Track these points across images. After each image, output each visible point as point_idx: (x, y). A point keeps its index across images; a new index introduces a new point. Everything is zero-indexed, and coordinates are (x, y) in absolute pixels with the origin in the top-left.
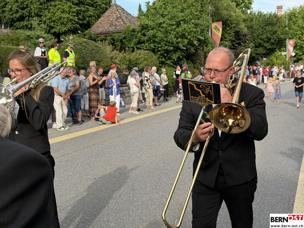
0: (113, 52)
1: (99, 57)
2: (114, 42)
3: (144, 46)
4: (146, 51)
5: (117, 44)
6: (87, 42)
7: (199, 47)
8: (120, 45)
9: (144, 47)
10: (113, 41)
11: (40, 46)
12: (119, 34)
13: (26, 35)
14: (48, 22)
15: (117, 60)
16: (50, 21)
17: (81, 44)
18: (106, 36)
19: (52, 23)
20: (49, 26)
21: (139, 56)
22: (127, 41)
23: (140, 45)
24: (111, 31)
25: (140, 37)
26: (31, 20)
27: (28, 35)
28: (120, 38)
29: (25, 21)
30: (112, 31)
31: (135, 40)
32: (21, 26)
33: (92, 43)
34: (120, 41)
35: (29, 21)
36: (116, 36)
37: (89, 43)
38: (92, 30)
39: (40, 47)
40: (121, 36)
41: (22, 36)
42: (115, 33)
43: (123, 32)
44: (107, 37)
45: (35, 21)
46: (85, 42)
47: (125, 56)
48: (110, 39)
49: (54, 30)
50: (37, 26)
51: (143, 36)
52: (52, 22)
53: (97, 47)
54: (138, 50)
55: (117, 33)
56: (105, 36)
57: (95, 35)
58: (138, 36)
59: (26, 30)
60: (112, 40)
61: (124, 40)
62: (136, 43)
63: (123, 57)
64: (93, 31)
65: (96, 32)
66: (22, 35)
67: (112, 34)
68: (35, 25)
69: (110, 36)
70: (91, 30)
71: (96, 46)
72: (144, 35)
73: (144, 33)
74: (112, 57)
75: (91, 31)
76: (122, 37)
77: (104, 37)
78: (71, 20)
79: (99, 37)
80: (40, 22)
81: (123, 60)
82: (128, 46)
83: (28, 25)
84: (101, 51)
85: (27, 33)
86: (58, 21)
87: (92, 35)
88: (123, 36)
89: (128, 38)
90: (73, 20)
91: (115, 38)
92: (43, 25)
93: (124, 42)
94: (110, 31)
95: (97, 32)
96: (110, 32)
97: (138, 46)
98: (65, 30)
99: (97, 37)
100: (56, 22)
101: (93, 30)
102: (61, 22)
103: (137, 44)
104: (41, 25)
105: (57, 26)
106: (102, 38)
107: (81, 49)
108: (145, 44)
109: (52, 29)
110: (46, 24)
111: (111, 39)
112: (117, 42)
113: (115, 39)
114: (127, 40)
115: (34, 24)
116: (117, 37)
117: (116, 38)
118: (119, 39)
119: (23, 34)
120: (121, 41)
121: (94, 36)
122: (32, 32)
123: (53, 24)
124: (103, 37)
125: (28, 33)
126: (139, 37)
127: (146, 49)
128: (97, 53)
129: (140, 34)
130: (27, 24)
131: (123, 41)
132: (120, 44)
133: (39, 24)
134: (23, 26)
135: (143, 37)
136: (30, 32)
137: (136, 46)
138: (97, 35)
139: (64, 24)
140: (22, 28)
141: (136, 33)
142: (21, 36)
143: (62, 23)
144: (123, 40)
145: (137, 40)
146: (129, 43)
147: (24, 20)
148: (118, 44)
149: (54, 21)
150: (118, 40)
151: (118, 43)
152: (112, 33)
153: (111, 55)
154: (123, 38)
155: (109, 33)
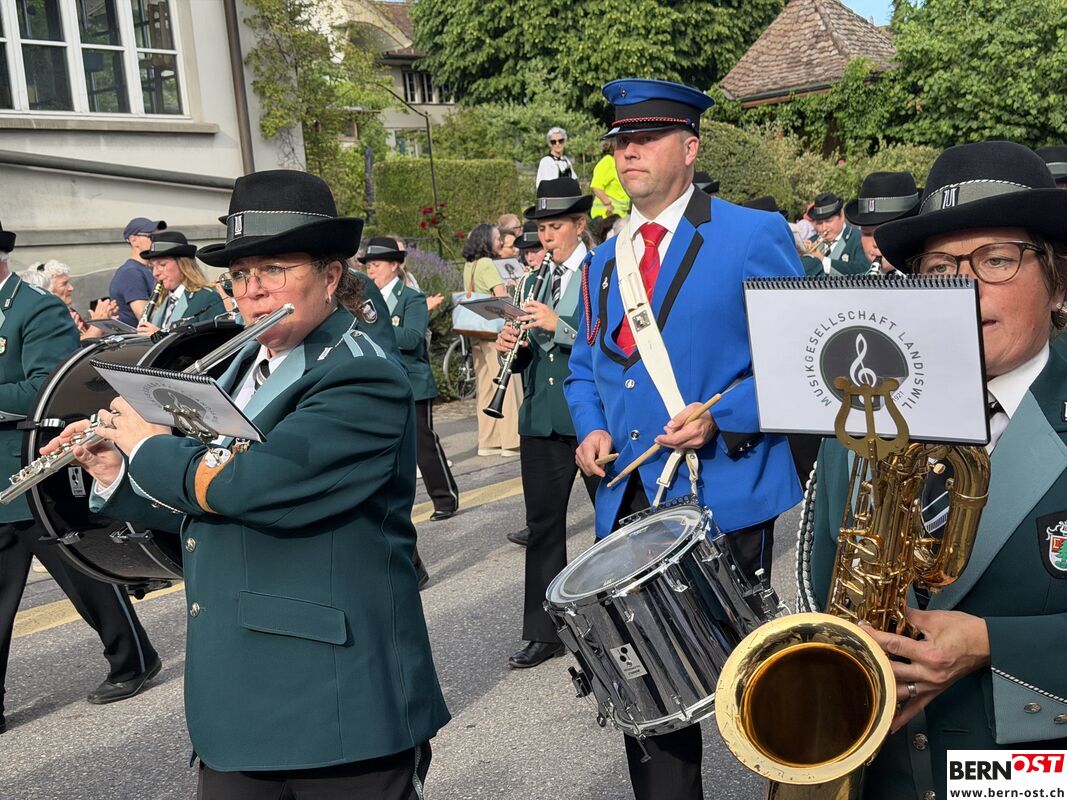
0: (799, 160)
1: (750, 178)
2: (803, 124)
3: (916, 132)
4: (921, 147)
5: (813, 128)
6: (709, 130)
8: (825, 131)
9: (913, 135)
10: (800, 121)
11: (553, 153)
12: (823, 94)
13: (508, 122)
14: (575, 72)
15: (814, 186)
16: (584, 66)
18: (776, 105)
19: (591, 75)
20: (579, 84)
21: (895, 166)
22: (851, 116)
23: (897, 129)
24: (793, 86)
25: (900, 100)
26: (521, 67)
27: (512, 120)
28: (825, 108)
29: (503, 75)
30: (798, 85)
31: (882, 111)
32: (492, 91)
33: (726, 130)
34: (825, 118)
35: (514, 72)
36: (811, 102)
37: (718, 133)
38: (726, 85)
39: (552, 156)
40: (829, 100)
41: (496, 126)
42: (806, 91)
43: (837, 84)
44: (779, 107)
45: (534, 74)
47: (845, 172)
48: (790, 113)
49: (595, 97)
50: (542, 89)
51: (909, 92)
52: (589, 69)
53: (746, 143)
54: (891, 147)
55: (812, 90)
56: (771, 105)
57: (735, 104)
58: (892, 94)
59: (506, 103)
60: (794, 118)
61: (840, 115)
62: (885, 121)
63: (835, 176)
64: (729, 91)
65: (741, 94)
66: (494, 120)
67: (797, 97)
68: (535, 86)
69: (787, 103)
70: (723, 87)
71: (740, 139)
72: (916, 90)
73: (914, 84)
74: (798, 175)
75: (723, 91)
76: (831, 102)
77: (769, 109)
78: (652, 58)
79: (748, 109)
80: (553, 75)
81: (837, 186)
82: (854, 134)
83: (514, 85)
84: (757, 159)
85: (511, 114)
86: (609, 64)
87: (725, 106)
88: (836, 98)
89: (854, 104)
90: (658, 58)
91: (806, 109)
92: (559, 84)
93: (838, 121)
94: (789, 87)
95: (744, 92)
96: (790, 90)
97: (892, 131)
99: (743, 109)
100: (604, 70)
101: (730, 87)
102: (617, 69)
103: (889, 124)
104: (555, 84)
106: (761, 112)
108: (918, 121)
109: (588, 96)
110: (570, 79)
111: (794, 113)
112: (813, 123)
113: (808, 113)
114: (851, 111)
115: (533, 84)
116: (814, 105)
117: (809, 108)
118: (821, 111)
119: (499, 118)
120: (829, 117)
121: (734, 107)
122: (525, 109)
123: (593, 78)
124: (765, 108)
125: (514, 112)
126: (896, 99)
127: (922, 140)
128: (743, 165)
129: (898, 87)
130: (509, 85)
131: (836, 119)
132: (823, 130)
133: (548, 81)
134: (497, 91)
135: (912, 96)
136: (519, 108)
137: (883, 131)
138: (742, 101)
140: (495, 97)
141: (885, 86)
142: (491, 124)
143: (622, 72)
144: (835, 115)
145: (887, 111)
146: (858, 123)
147: (500, 73)
148: (817, 130)
149: (597, 68)
150: (818, 114)
151: (817, 125)
152: (797, 92)
153: (795, 171)
154: (835, 106)
155: (786, 94)
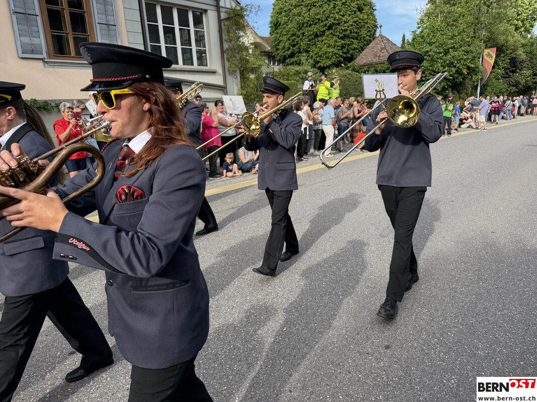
6: (351, 74)
7: (467, 76)
10: (376, 72)
13: (296, 71)
14: (314, 57)
16: (317, 55)
17: (346, 76)
18: (370, 68)
19: (319, 58)
20: (315, 61)
24: (374, 62)
26: (300, 55)
30: (376, 62)
33: (355, 74)
35: (298, 57)
37: (353, 75)
39: (308, 80)
41: (292, 72)
42: (378, 64)
45: (303, 57)
46: (349, 74)
49: (319, 64)
50: (305, 62)
55: (380, 64)
57: (358, 67)
59: (295, 66)
64: (357, 63)
67: (376, 66)
68: (303, 61)
69: (373, 67)
75: (355, 63)
77: (367, 69)
78: (335, 54)
79: (362, 68)
80: (308, 58)
83: (298, 61)
86: (324, 55)
87: (356, 67)
90: (337, 54)
95: (361, 64)
98: (329, 64)
99: (360, 68)
100: (322, 57)
104: (309, 60)
105: (323, 60)
106: (365, 70)
107: (345, 81)
109: (317, 64)
110: (313, 59)
111: (374, 70)
113: (378, 70)
116: (380, 68)
119: (293, 70)
122: (300, 67)
125: (297, 68)
130: (296, 60)
133: (307, 60)
134: (293, 62)
138: (361, 66)
139: (329, 58)
140: (292, 64)
143: (327, 58)
147: (294, 57)
149: (320, 56)
152: (376, 64)
